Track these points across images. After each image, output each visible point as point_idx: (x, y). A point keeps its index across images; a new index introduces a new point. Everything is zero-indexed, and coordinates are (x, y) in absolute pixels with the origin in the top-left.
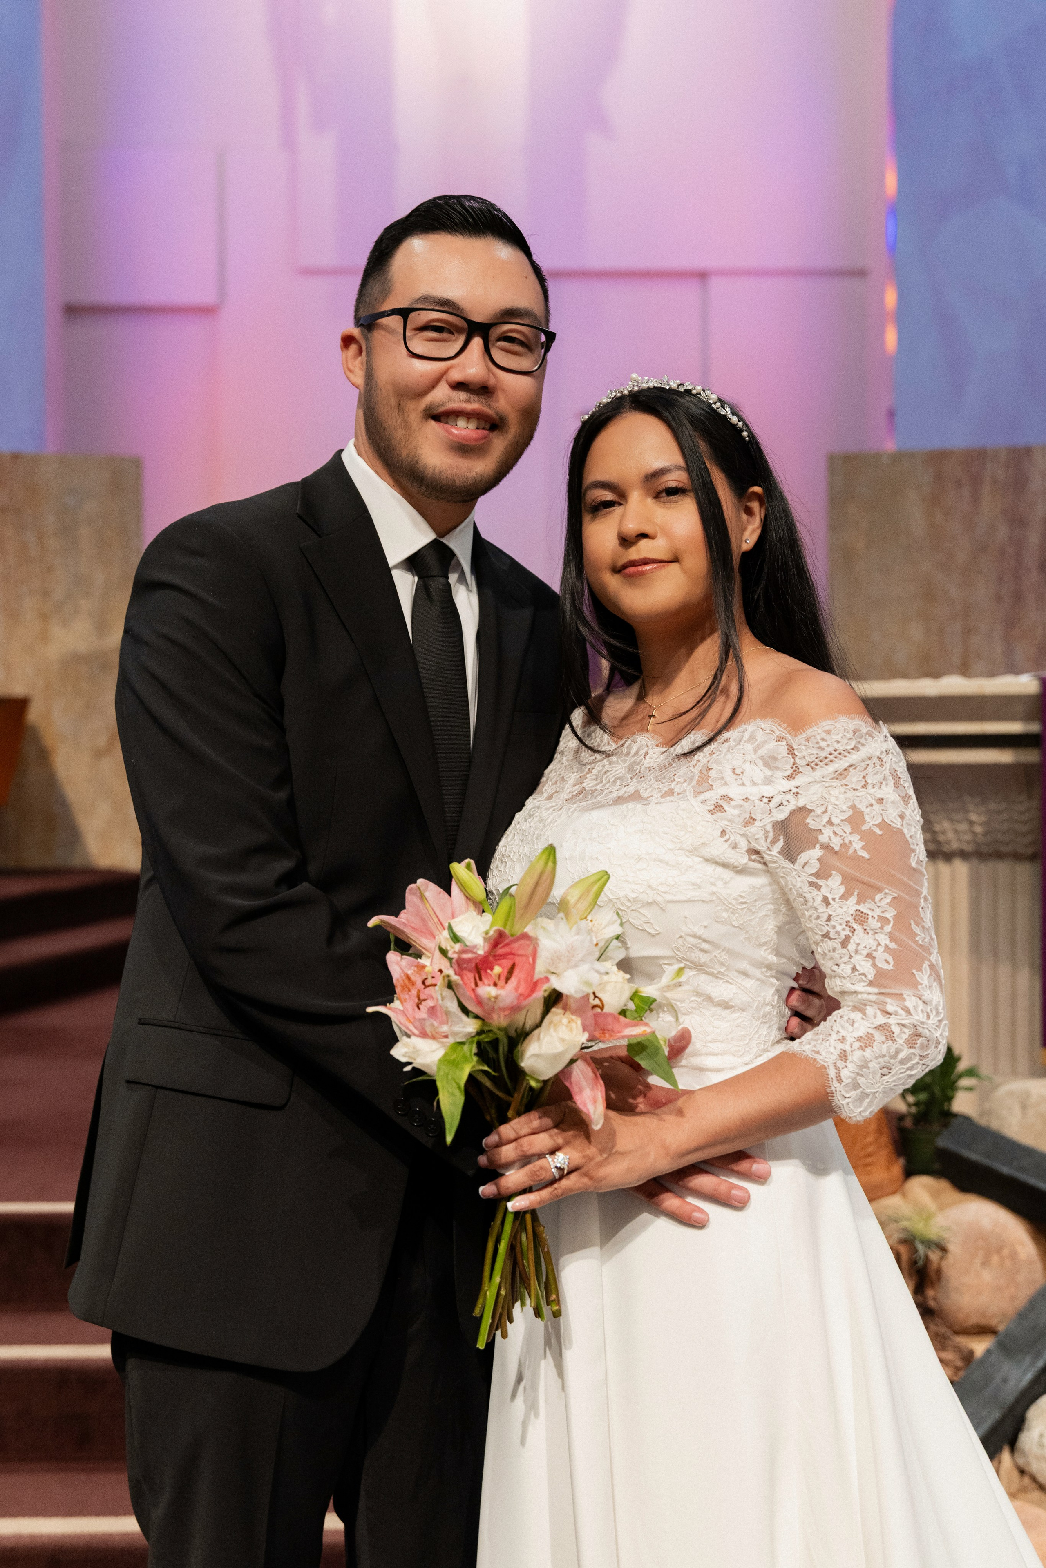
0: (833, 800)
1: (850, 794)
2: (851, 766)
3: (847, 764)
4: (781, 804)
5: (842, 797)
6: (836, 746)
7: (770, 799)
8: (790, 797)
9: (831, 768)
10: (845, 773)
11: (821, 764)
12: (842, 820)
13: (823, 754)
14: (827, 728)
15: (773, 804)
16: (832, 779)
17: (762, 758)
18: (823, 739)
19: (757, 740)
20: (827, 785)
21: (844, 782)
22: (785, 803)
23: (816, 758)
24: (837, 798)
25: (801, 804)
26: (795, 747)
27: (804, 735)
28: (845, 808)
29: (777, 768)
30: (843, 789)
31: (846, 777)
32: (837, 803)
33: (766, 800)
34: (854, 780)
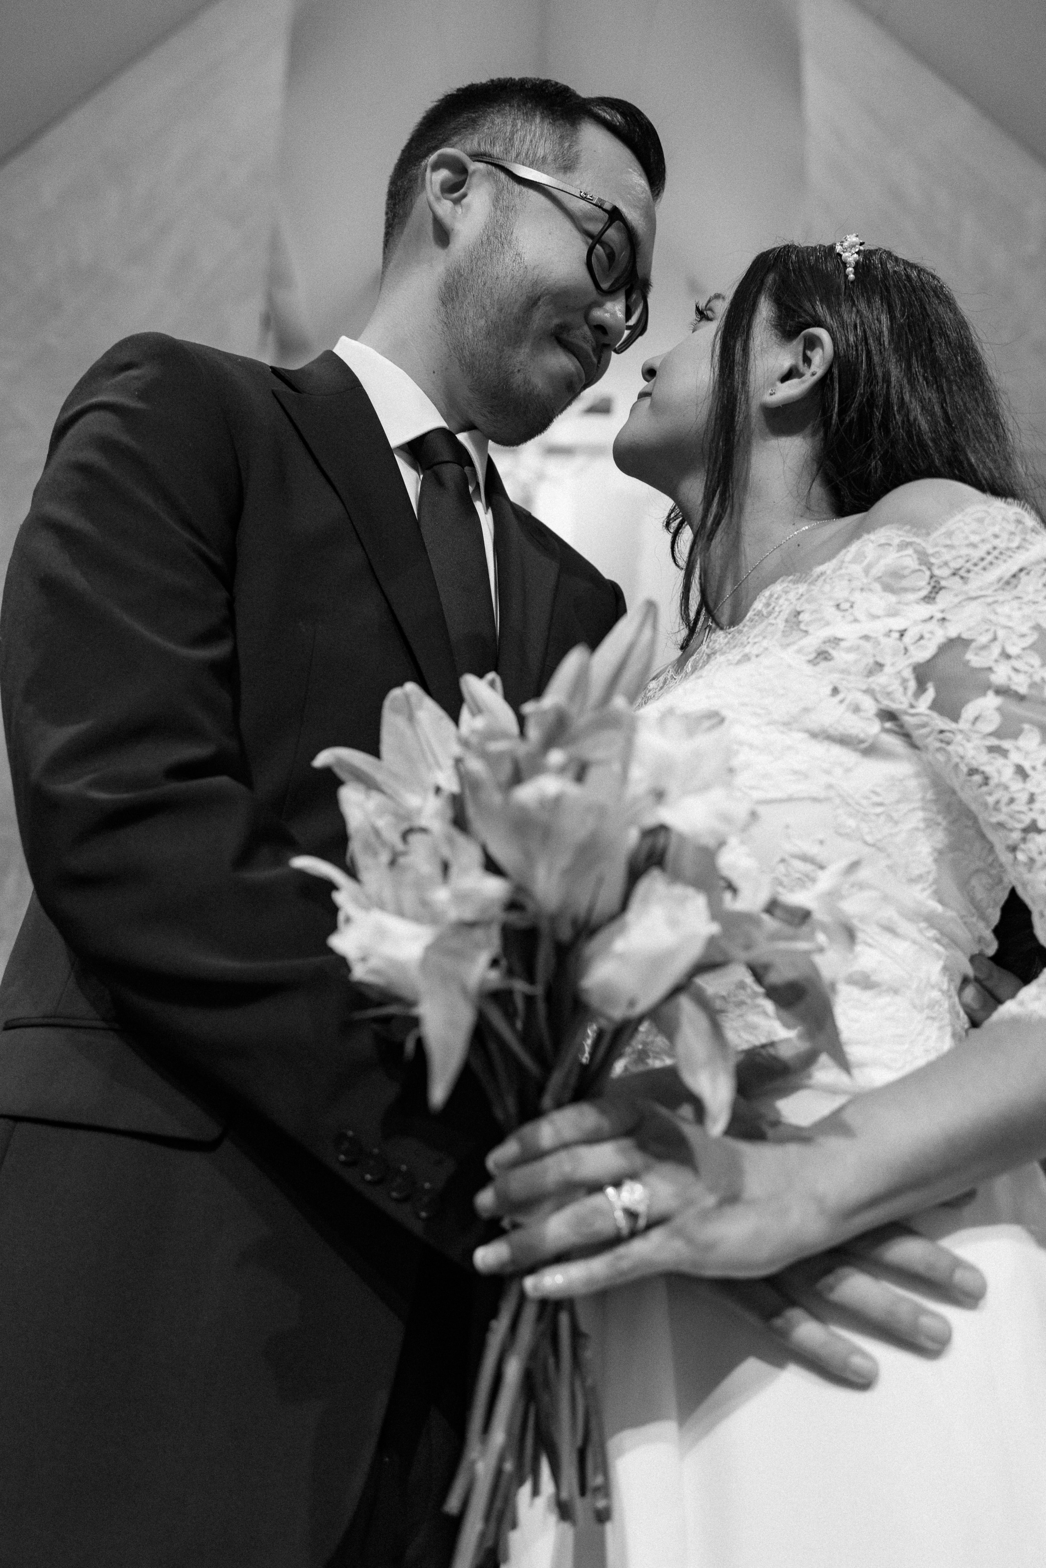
0: (1003, 621)
1: (1028, 610)
2: (1021, 570)
3: (1015, 569)
4: (922, 638)
5: (1017, 614)
6: (996, 542)
7: (902, 634)
8: (933, 626)
9: (993, 575)
10: (1014, 581)
11: (976, 569)
12: (1024, 649)
13: (976, 554)
14: (980, 515)
15: (907, 639)
16: (996, 590)
17: (878, 579)
18: (974, 532)
19: (865, 557)
20: (990, 600)
21: (1015, 593)
22: (927, 636)
23: (967, 561)
24: (1009, 617)
25: (953, 633)
26: (930, 551)
27: (943, 530)
28: (1025, 629)
29: (905, 590)
30: (1015, 604)
31: (1016, 586)
32: (1010, 624)
33: (897, 635)
34: (1031, 589)
